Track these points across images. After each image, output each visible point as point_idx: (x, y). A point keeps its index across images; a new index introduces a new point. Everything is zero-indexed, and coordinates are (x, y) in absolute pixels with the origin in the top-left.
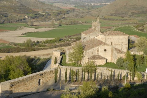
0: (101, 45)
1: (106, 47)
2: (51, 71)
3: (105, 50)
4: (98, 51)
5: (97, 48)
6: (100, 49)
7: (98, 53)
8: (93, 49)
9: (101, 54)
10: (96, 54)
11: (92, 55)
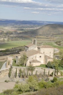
0: (38, 54)
1: (41, 55)
2: (6, 69)
3: (40, 57)
4: (36, 57)
5: (35, 55)
6: (37, 56)
7: (36, 59)
8: (33, 56)
9: (38, 59)
10: (35, 59)
11: (33, 60)
